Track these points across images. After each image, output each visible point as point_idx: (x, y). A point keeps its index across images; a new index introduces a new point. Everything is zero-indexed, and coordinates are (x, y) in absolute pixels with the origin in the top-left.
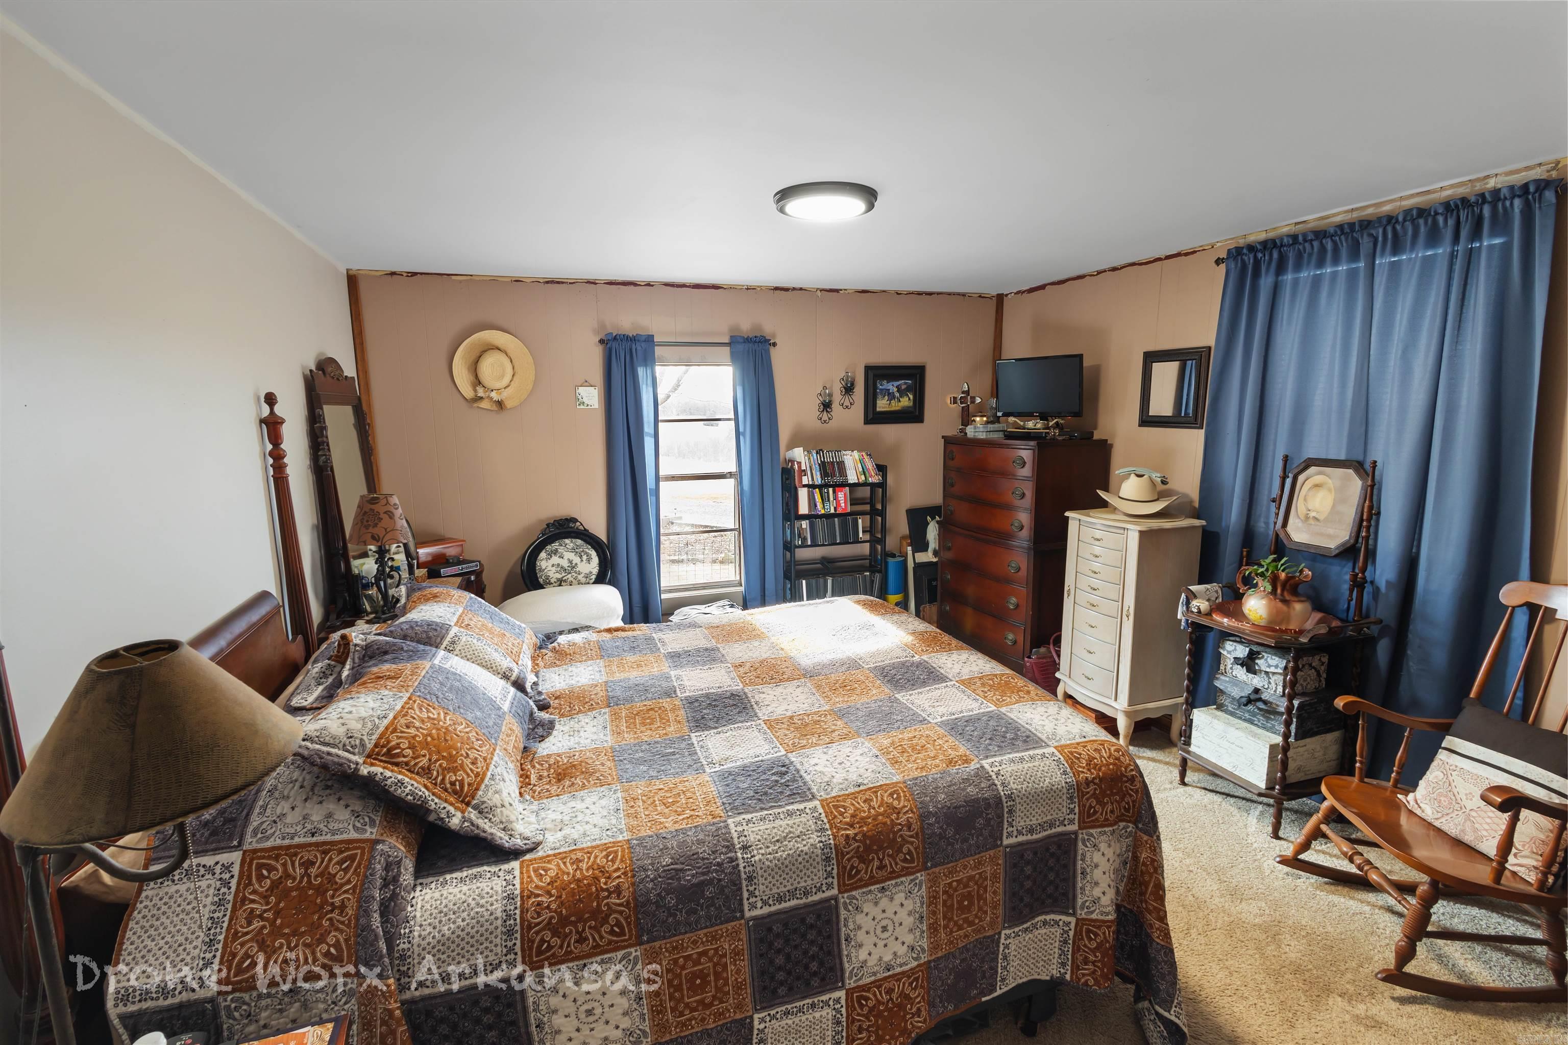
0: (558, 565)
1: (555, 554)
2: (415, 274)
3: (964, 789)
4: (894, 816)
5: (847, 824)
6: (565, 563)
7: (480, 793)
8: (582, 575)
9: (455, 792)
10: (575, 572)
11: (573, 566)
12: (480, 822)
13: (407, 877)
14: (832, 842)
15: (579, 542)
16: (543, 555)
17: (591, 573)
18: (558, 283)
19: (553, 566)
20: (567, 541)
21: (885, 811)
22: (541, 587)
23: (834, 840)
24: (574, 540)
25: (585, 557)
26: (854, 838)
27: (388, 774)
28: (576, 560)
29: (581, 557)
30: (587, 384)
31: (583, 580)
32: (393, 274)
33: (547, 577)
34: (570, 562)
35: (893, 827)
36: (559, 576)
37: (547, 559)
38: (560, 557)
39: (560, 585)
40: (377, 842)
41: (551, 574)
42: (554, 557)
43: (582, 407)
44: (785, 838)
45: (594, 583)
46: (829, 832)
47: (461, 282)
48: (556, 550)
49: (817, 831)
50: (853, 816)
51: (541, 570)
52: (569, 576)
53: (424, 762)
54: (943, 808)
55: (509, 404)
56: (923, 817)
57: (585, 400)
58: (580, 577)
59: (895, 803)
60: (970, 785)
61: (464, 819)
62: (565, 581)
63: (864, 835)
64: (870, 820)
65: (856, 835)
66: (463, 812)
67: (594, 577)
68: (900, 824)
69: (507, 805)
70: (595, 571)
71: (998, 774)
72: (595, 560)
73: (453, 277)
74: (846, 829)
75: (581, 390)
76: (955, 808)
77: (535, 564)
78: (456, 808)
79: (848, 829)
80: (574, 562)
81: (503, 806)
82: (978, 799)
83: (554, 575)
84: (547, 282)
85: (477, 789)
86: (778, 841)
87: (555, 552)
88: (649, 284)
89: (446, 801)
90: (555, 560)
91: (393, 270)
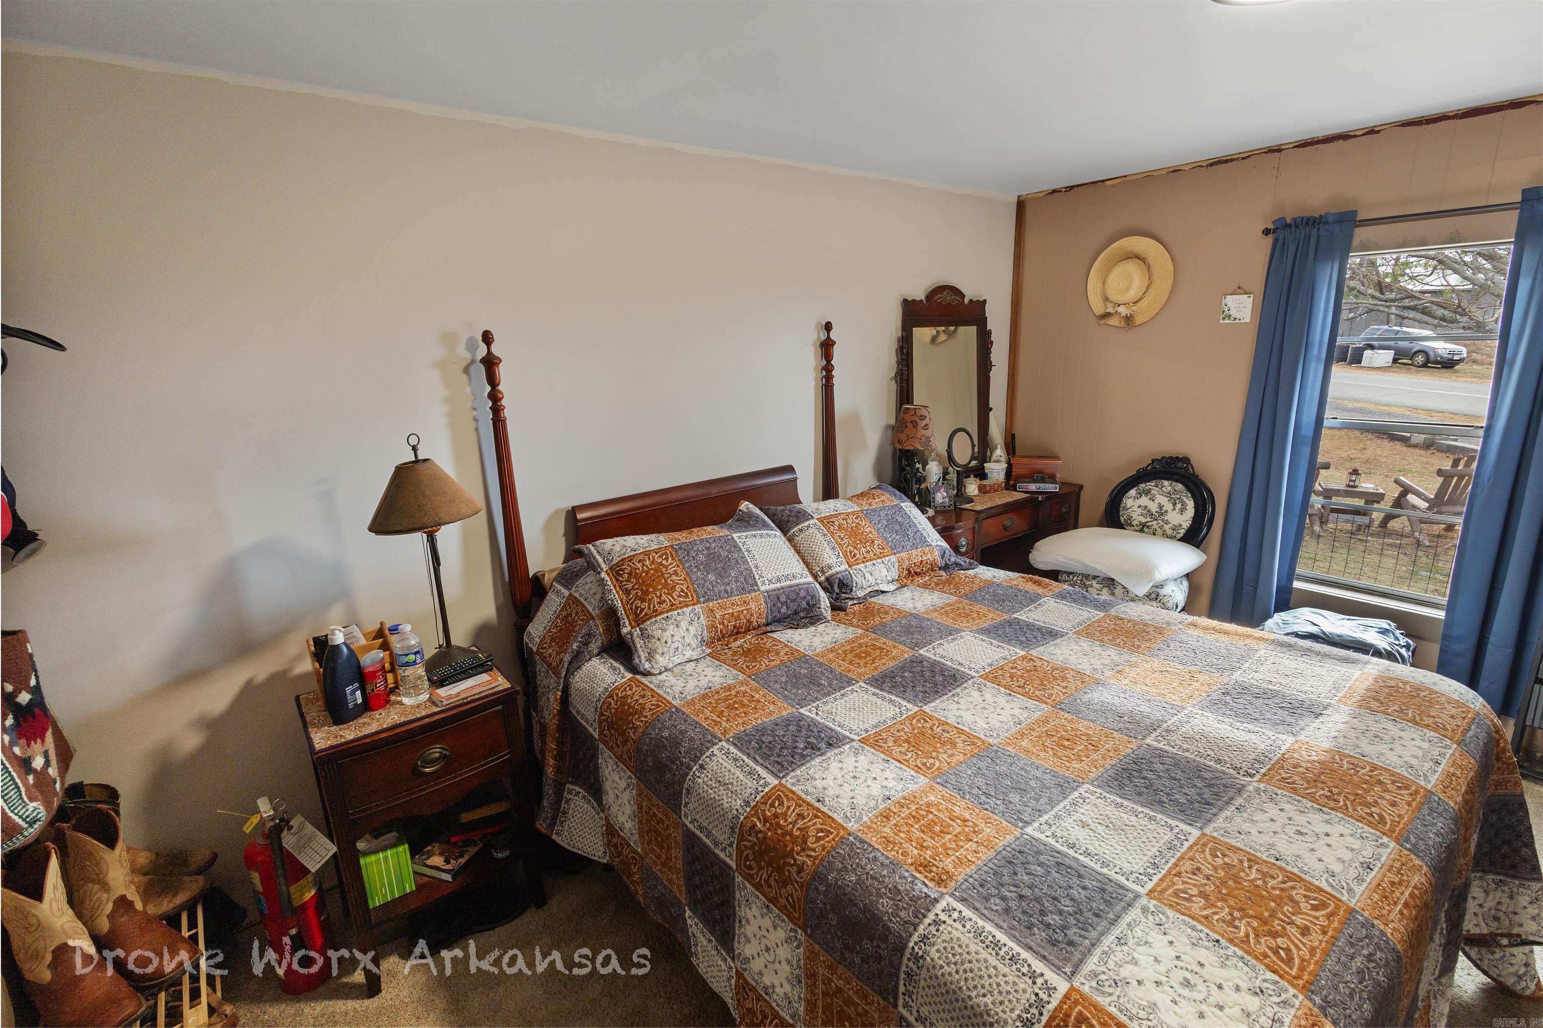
0: (1146, 507)
1: (1146, 494)
2: (1072, 188)
3: (879, 895)
4: (797, 849)
5: (764, 815)
6: (1153, 507)
7: (648, 622)
8: (1170, 526)
9: (637, 615)
10: (1163, 520)
11: (1162, 512)
12: (637, 640)
13: (594, 647)
14: (742, 818)
15: (1180, 486)
16: (1133, 492)
17: (1180, 525)
18: (1226, 161)
19: (1139, 507)
20: (1166, 483)
21: (797, 837)
22: (1120, 526)
23: (745, 819)
24: (1174, 483)
25: (1179, 506)
26: (757, 833)
27: (609, 583)
28: (1168, 506)
29: (1174, 504)
30: (1240, 290)
31: (1169, 532)
32: (1054, 191)
33: (1130, 518)
34: (1161, 507)
35: (787, 857)
36: (1143, 520)
37: (1135, 498)
38: (1150, 499)
39: (1142, 531)
40: (593, 618)
41: (1134, 515)
42: (1143, 497)
43: (1227, 321)
44: (725, 784)
45: (1181, 540)
46: (748, 810)
47: (1113, 186)
48: (1149, 491)
49: (744, 801)
50: (776, 816)
51: (1125, 509)
52: (1155, 522)
53: (630, 586)
54: (840, 887)
55: (1139, 320)
56: (818, 876)
57: (1233, 313)
58: (1166, 527)
59: (812, 839)
60: (890, 899)
61: (630, 633)
62: (1148, 527)
63: (765, 838)
64: (780, 831)
65: (760, 831)
66: (632, 628)
67: (1182, 532)
68: (795, 860)
69: (663, 641)
70: (1186, 525)
71: (936, 923)
72: (1190, 512)
73: (1108, 183)
74: (759, 819)
75: (1230, 300)
76: (851, 901)
77: (1121, 500)
78: (630, 624)
79: (760, 822)
80: (1164, 509)
81: (659, 639)
82: (880, 919)
83: (1137, 517)
84: (1211, 165)
85: (648, 619)
86: (719, 781)
87: (1147, 492)
88: (1372, 132)
89: (628, 617)
90: (1144, 501)
91: (1054, 188)
